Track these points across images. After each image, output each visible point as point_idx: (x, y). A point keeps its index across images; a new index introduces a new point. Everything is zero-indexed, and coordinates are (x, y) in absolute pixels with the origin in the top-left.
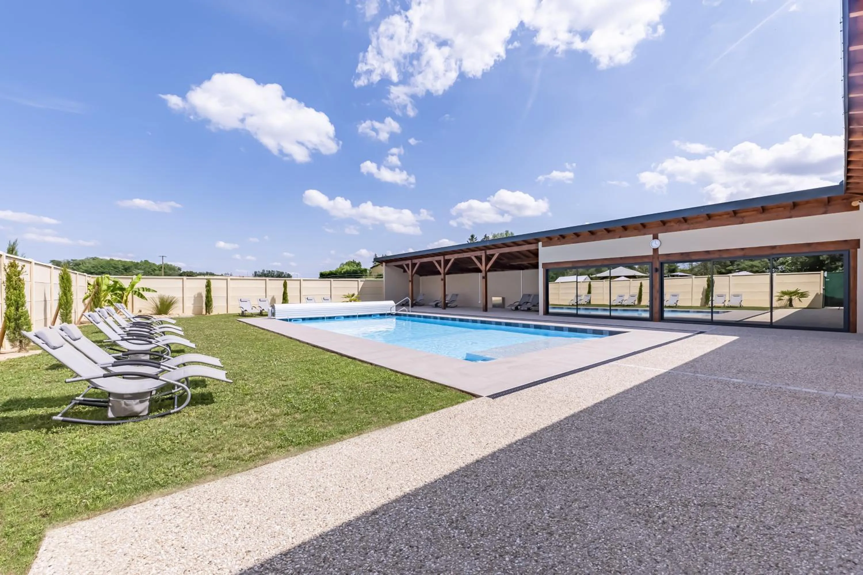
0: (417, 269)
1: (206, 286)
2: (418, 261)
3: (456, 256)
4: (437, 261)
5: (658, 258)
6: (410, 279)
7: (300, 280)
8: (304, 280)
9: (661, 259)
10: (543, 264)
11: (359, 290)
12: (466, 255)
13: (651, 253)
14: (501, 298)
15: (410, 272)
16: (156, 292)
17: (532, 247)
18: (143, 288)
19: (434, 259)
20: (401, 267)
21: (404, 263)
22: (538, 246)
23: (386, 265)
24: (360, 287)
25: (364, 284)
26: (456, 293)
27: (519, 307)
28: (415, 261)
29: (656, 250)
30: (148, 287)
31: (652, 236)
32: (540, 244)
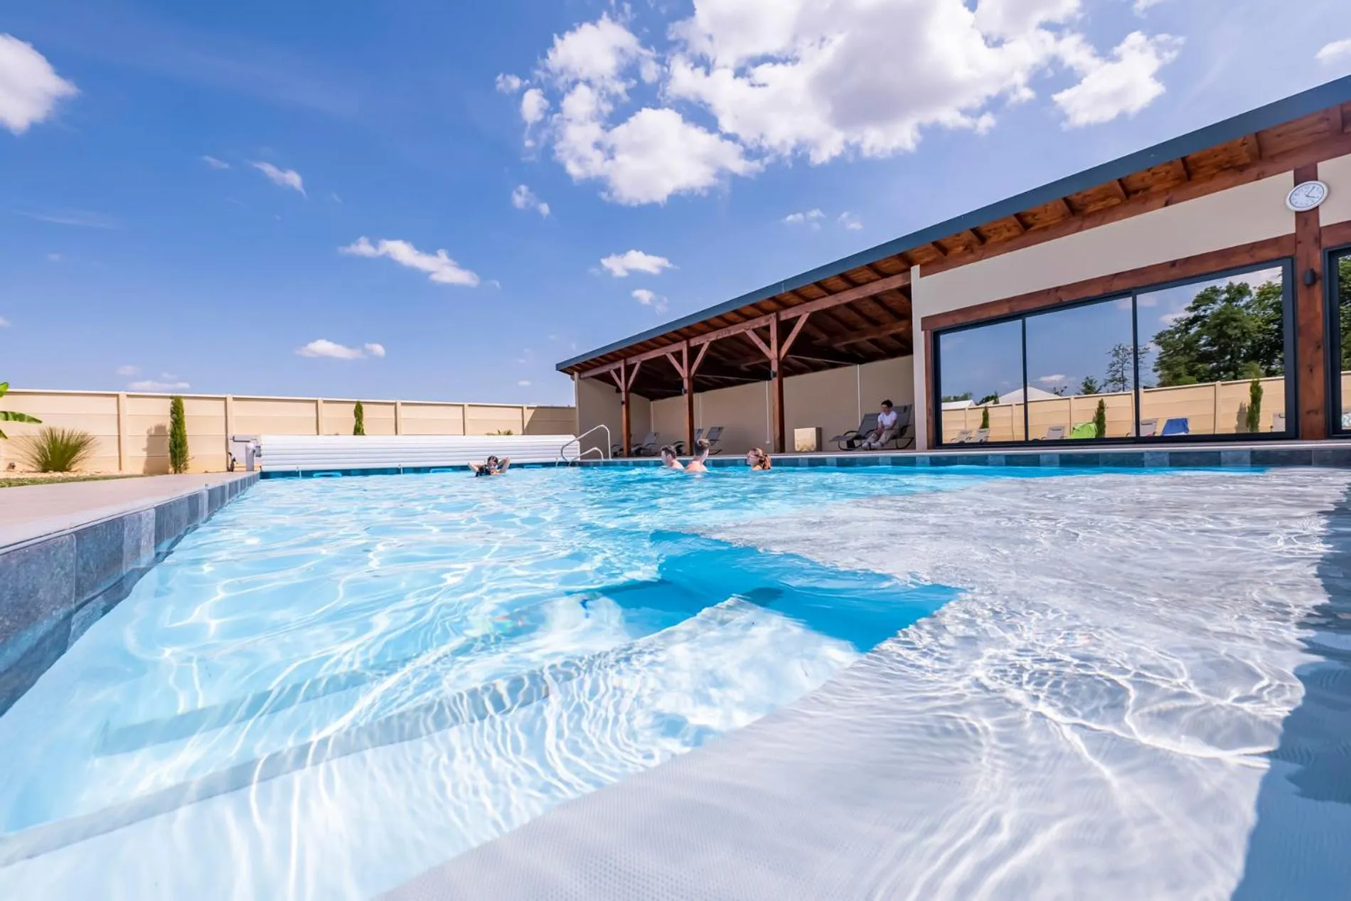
0: (637, 376)
1: (172, 413)
2: (637, 361)
3: (713, 336)
4: (673, 354)
5: (1318, 240)
6: (624, 399)
7: (395, 404)
8: (403, 404)
9: (1327, 242)
10: (924, 320)
11: (525, 425)
12: (734, 331)
13: (1290, 228)
14: (813, 430)
15: (622, 385)
16: (40, 422)
17: (896, 282)
18: (6, 413)
19: (667, 351)
20: (606, 378)
21: (609, 368)
22: (909, 278)
23: (580, 378)
24: (527, 420)
25: (534, 413)
26: (719, 426)
27: (857, 443)
28: (632, 361)
29: (1306, 218)
30: (17, 411)
31: (1291, 174)
32: (915, 270)
